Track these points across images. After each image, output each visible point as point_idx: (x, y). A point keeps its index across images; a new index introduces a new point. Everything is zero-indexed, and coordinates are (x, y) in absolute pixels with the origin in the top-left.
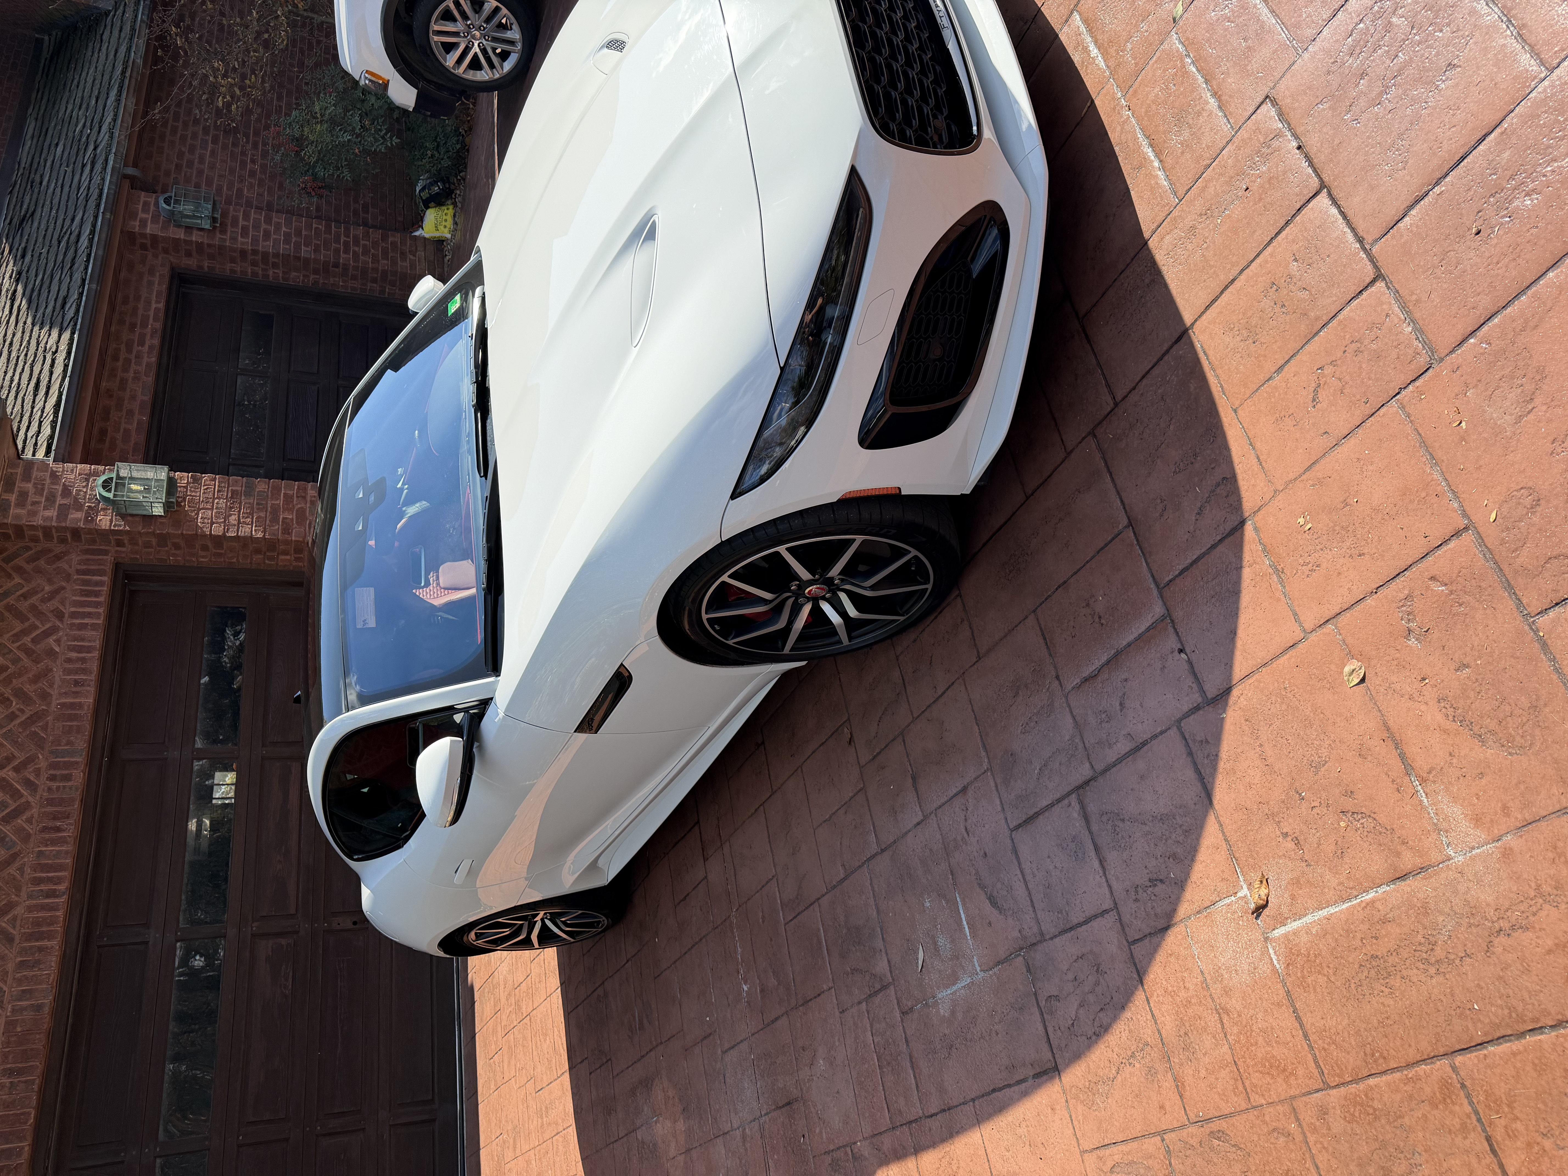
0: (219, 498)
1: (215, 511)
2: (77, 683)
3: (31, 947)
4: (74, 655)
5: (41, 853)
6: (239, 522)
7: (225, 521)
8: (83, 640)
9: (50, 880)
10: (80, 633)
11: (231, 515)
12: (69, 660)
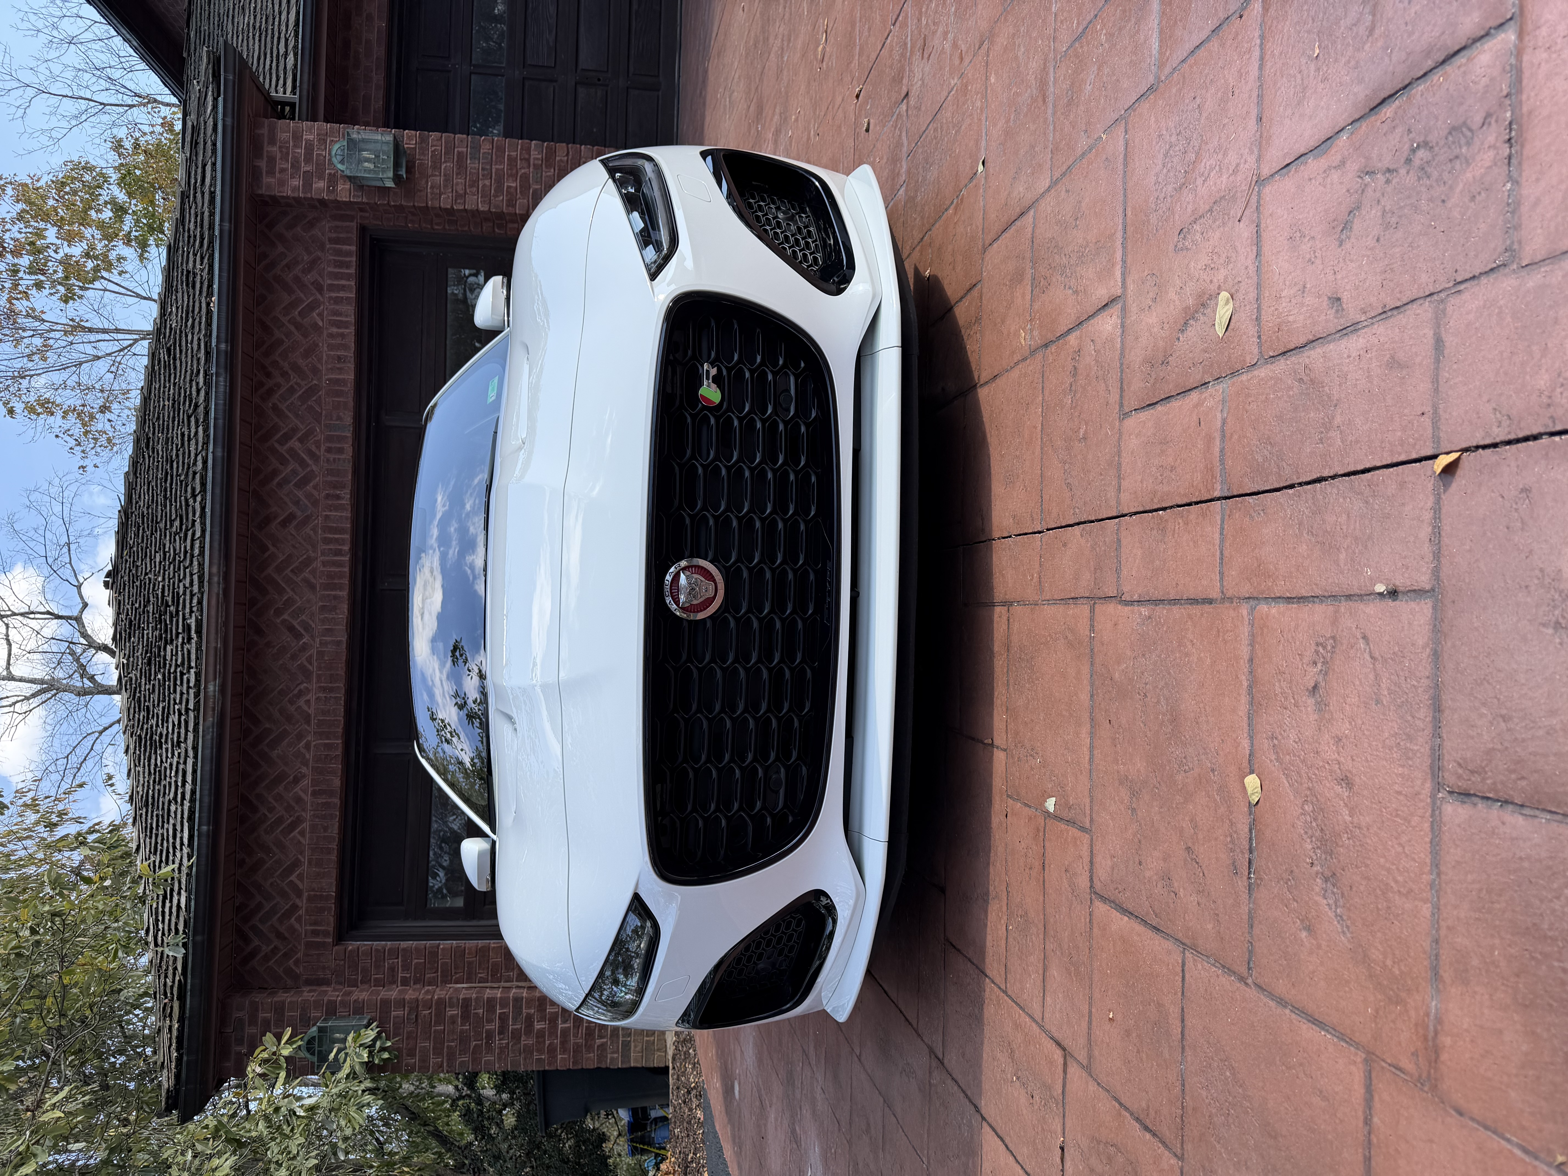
0: (445, 162)
1: (443, 178)
2: (339, 358)
3: (329, 595)
4: (334, 330)
5: (327, 516)
6: (466, 193)
7: (452, 191)
8: (340, 315)
9: (337, 540)
10: (337, 307)
12: (331, 336)
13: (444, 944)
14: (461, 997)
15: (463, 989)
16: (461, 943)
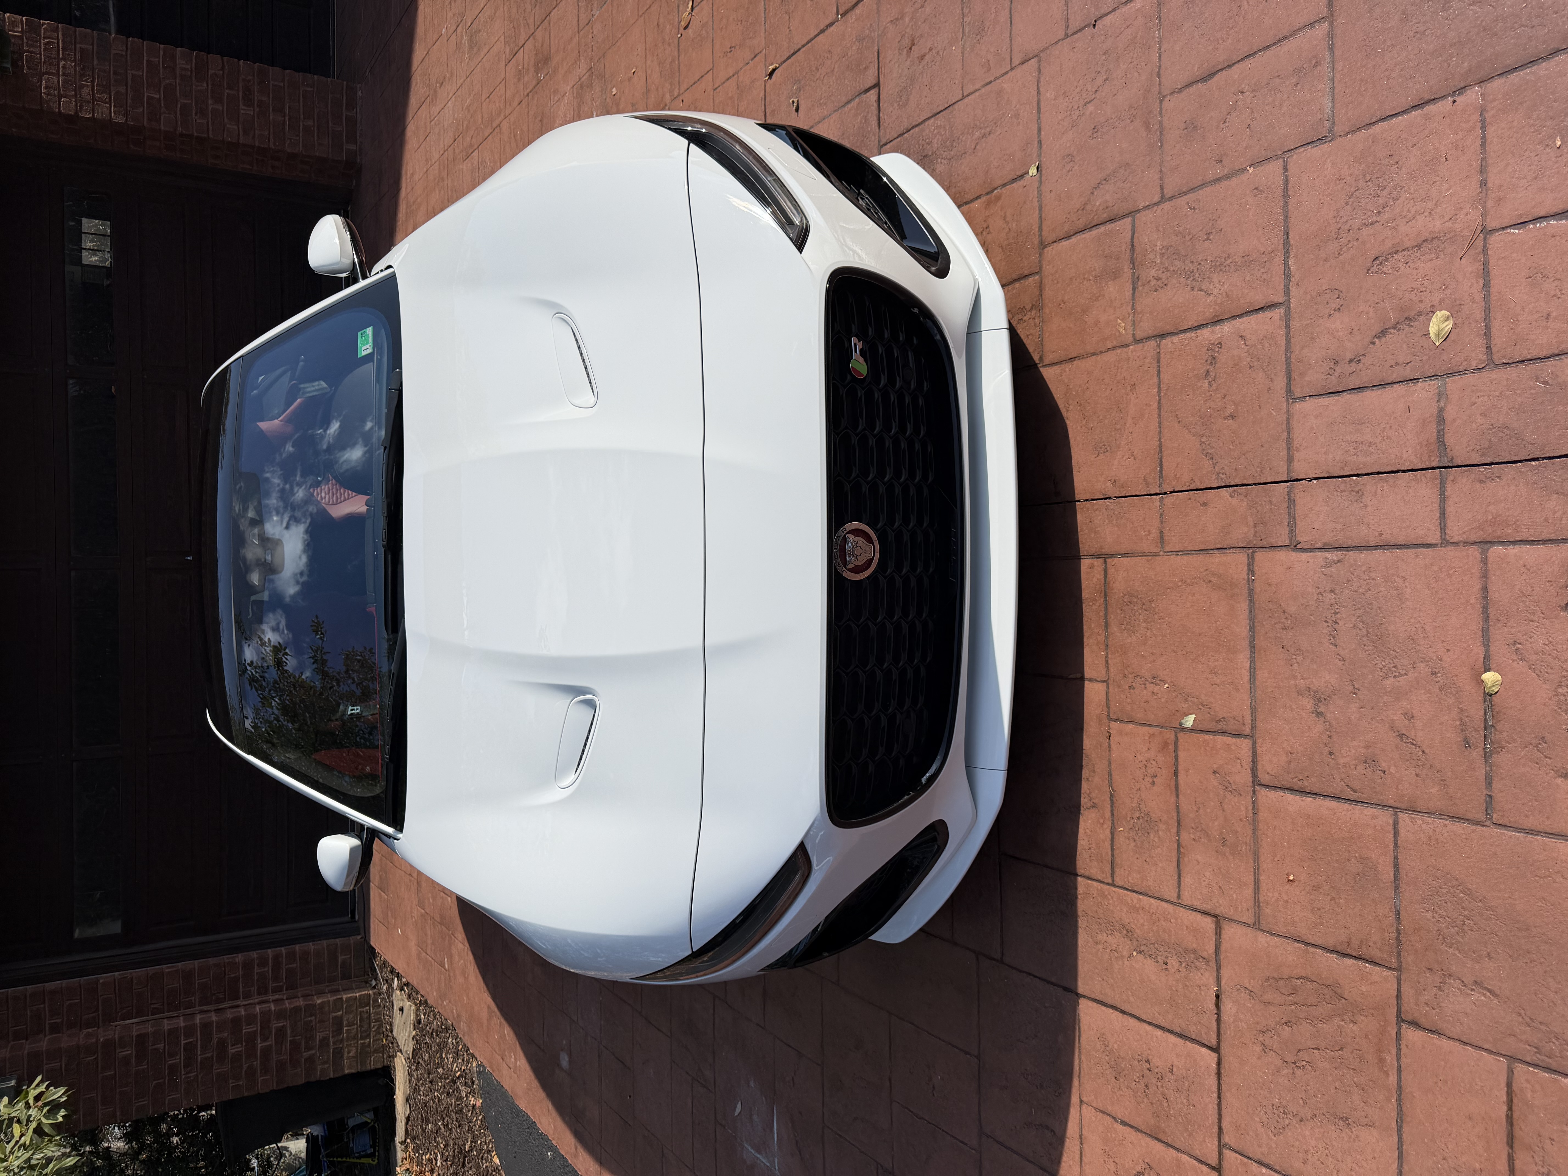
0: (64, 59)
1: (61, 78)
6: (94, 99)
7: (76, 95)
11: (82, 87)
13: (104, 978)
14: (135, 1033)
15: (135, 1026)
16: (128, 973)
